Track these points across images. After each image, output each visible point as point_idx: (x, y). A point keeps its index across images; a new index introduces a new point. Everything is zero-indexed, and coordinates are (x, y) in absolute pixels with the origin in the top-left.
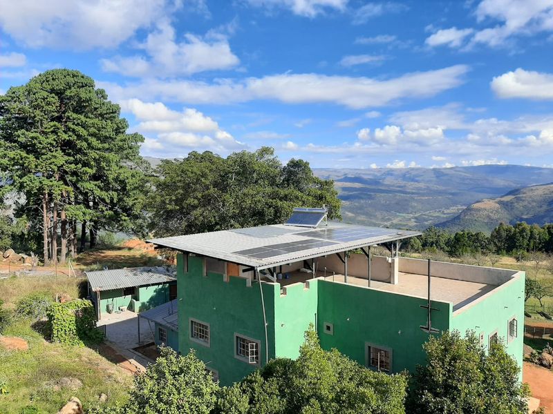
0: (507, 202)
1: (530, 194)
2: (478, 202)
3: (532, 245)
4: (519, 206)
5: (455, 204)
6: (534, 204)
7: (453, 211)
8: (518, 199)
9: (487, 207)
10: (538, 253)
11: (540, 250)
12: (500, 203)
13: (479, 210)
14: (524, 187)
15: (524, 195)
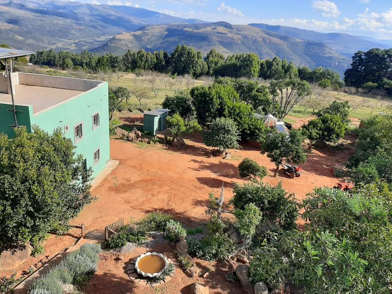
0: (138, 35)
1: (151, 31)
2: (119, 34)
3: (146, 65)
4: (145, 38)
5: (104, 34)
6: (154, 38)
7: (102, 40)
8: (145, 34)
9: (126, 38)
10: (150, 71)
11: (151, 69)
12: (134, 35)
13: (120, 40)
14: (148, 25)
15: (149, 32)
